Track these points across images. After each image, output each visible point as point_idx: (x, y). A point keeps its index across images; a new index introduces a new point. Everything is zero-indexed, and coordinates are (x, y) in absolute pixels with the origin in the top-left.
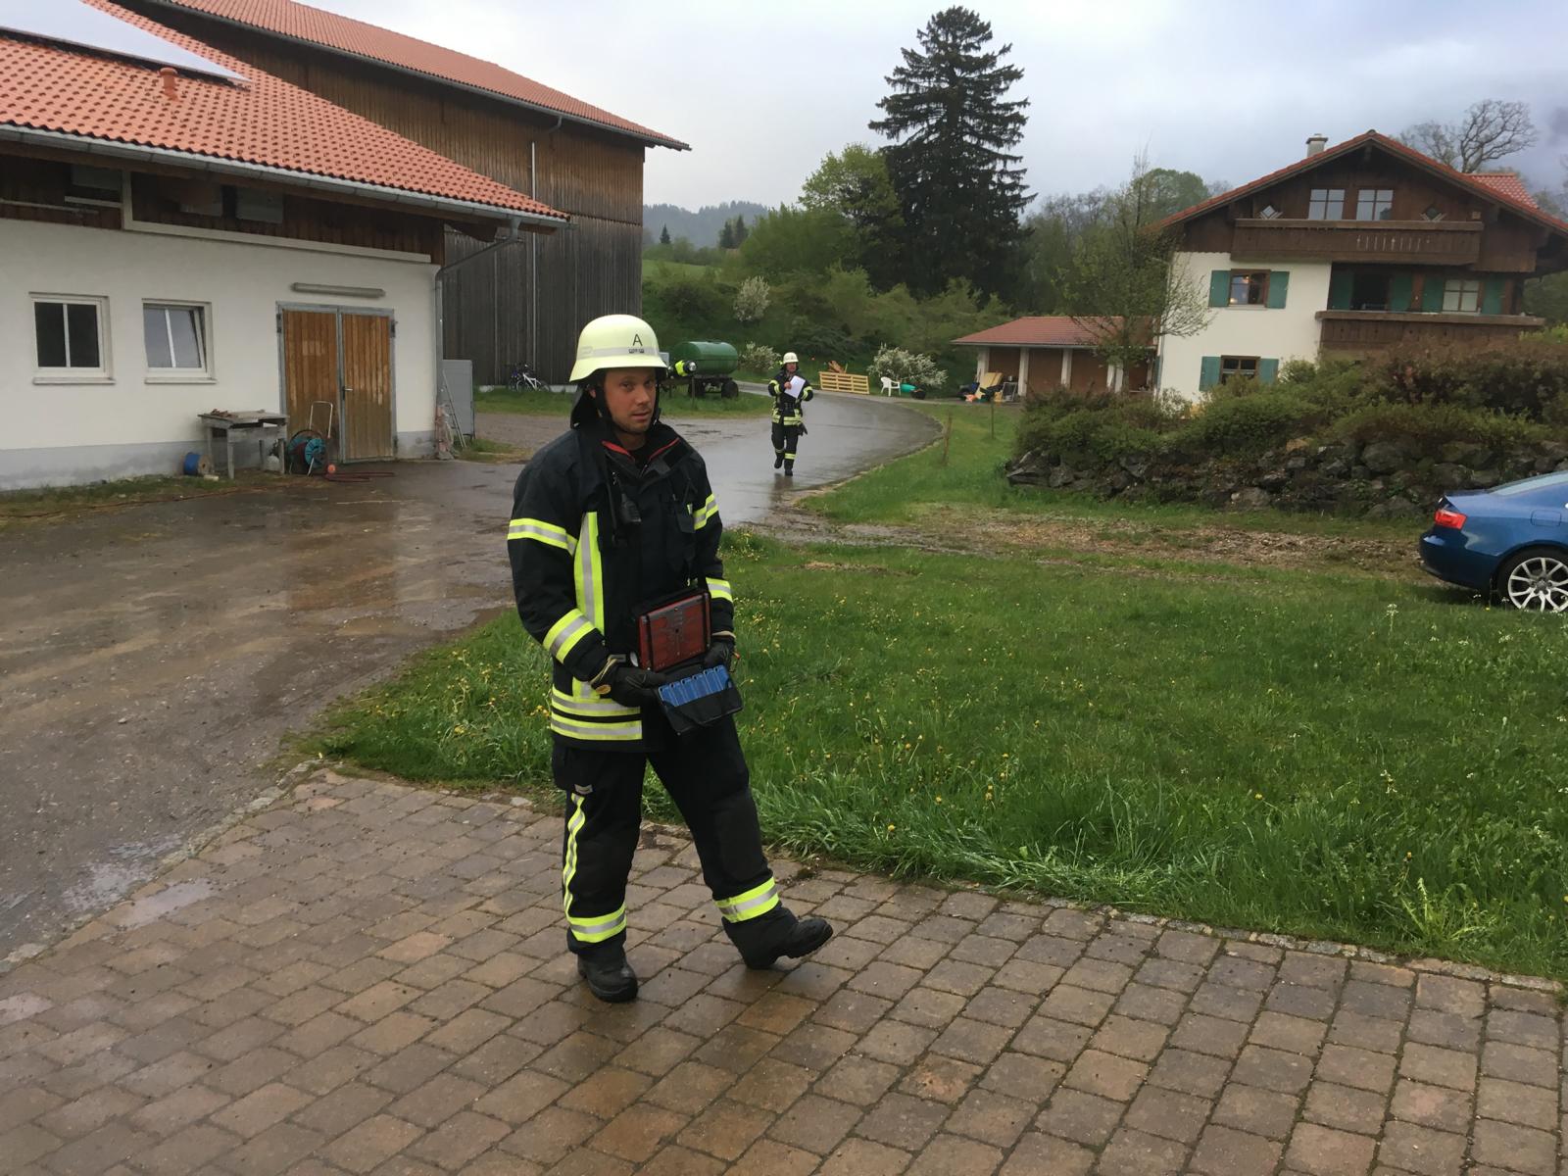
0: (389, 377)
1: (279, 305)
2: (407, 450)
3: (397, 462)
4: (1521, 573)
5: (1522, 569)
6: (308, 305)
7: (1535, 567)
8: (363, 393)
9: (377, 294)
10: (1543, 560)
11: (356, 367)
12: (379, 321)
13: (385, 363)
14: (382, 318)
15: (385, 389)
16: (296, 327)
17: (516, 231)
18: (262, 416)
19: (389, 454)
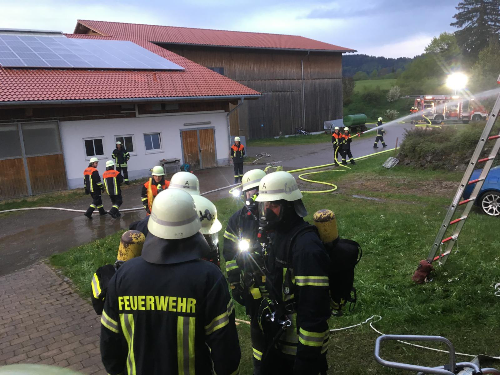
0: (214, 144)
1: (180, 130)
2: (220, 164)
3: (218, 168)
4: (486, 200)
5: (486, 199)
6: (189, 129)
7: (491, 198)
8: (206, 150)
9: (209, 123)
10: (493, 195)
11: (204, 143)
12: (210, 130)
13: (213, 141)
14: (211, 129)
15: (213, 148)
16: (185, 135)
17: (243, 101)
18: (176, 159)
19: (215, 165)
